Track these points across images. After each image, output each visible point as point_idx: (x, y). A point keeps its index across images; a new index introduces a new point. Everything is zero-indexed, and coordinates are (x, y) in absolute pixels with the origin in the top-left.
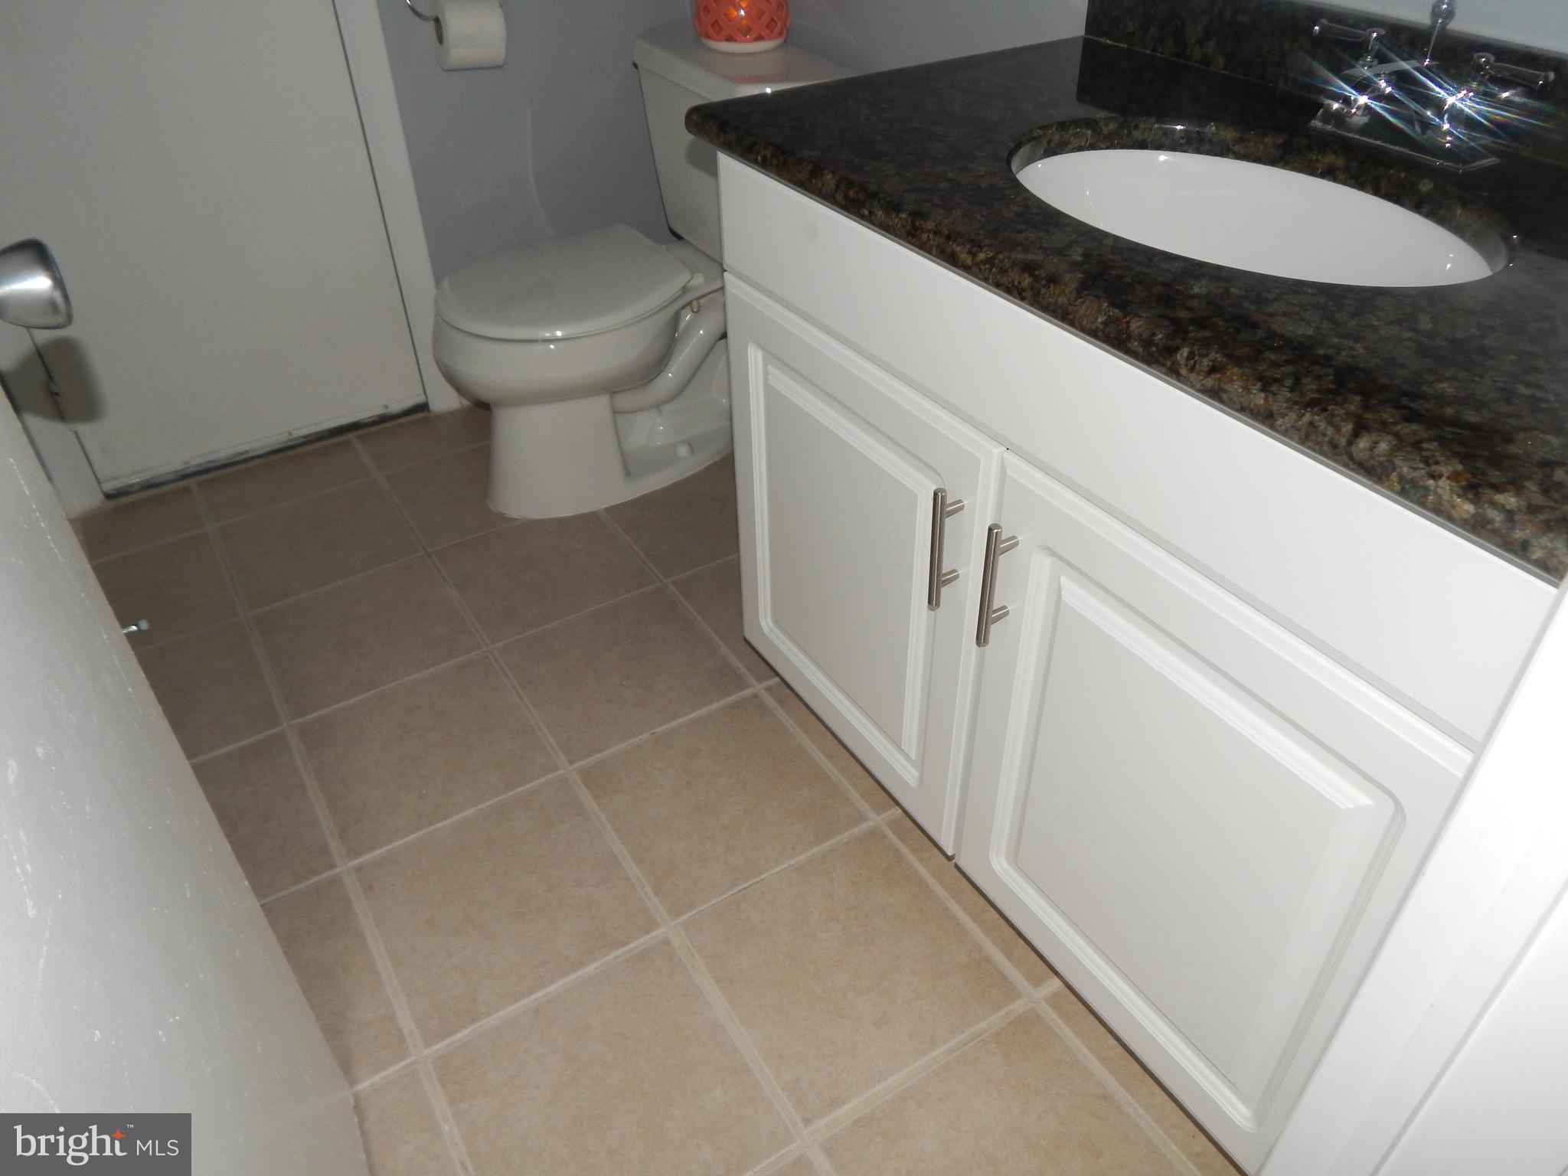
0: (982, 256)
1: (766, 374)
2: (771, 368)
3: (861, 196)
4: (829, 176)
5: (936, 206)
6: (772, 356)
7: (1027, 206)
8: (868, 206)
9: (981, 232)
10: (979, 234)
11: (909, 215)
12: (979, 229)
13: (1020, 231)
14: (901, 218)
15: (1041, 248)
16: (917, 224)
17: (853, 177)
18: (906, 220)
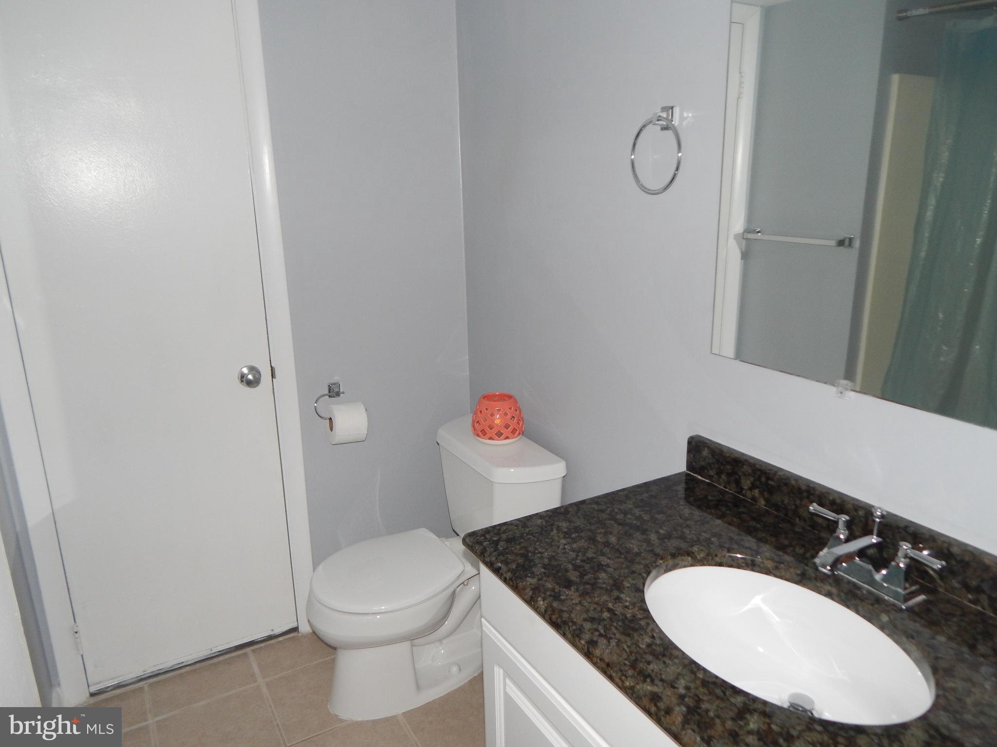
0: (627, 684)
1: (505, 684)
2: (508, 681)
3: (559, 621)
4: (541, 603)
5: (601, 635)
6: (507, 674)
7: (653, 637)
8: (563, 629)
9: (627, 662)
10: (625, 664)
11: (586, 642)
12: (625, 660)
13: (649, 663)
14: (581, 643)
15: (662, 680)
16: (590, 650)
17: (555, 604)
18: (584, 645)
